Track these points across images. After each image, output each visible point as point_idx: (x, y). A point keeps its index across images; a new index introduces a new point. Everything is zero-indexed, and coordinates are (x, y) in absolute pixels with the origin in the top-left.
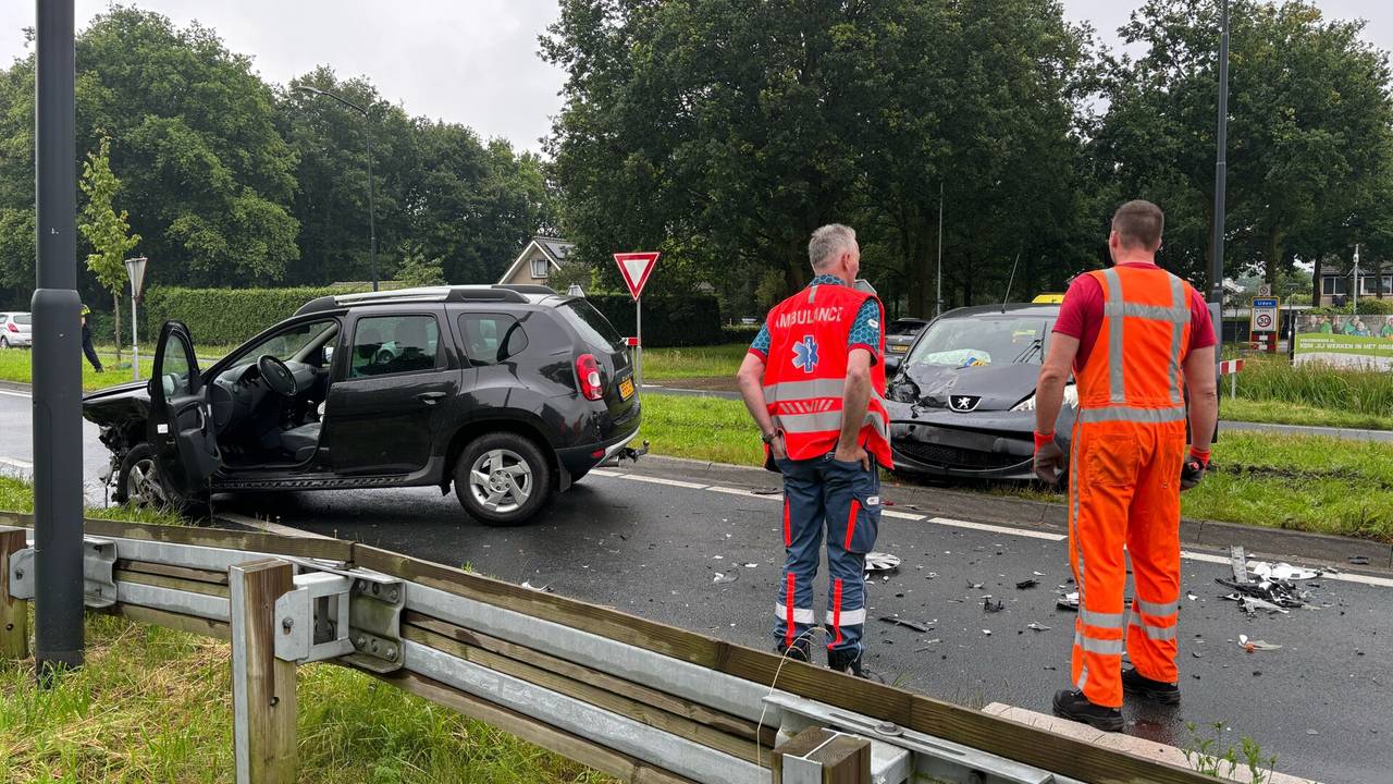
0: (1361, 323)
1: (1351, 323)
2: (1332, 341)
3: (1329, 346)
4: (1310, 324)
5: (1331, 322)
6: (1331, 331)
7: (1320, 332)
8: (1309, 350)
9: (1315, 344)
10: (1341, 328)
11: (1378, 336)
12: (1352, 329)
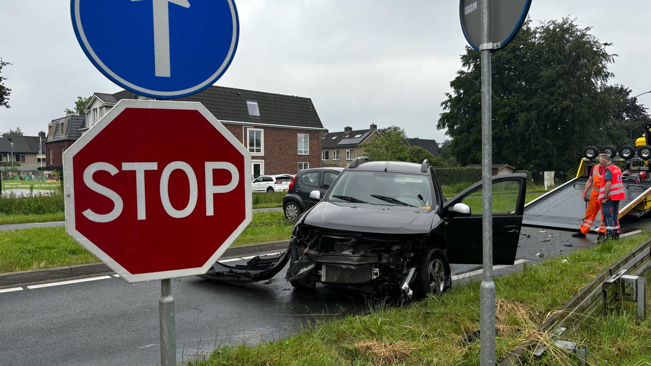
0: (33, 175)
1: (28, 175)
2: (20, 183)
3: (19, 186)
4: (9, 176)
5: (19, 175)
6: (19, 179)
7: (14, 179)
8: (9, 188)
9: (12, 185)
10: (24, 177)
11: (41, 181)
12: (29, 178)
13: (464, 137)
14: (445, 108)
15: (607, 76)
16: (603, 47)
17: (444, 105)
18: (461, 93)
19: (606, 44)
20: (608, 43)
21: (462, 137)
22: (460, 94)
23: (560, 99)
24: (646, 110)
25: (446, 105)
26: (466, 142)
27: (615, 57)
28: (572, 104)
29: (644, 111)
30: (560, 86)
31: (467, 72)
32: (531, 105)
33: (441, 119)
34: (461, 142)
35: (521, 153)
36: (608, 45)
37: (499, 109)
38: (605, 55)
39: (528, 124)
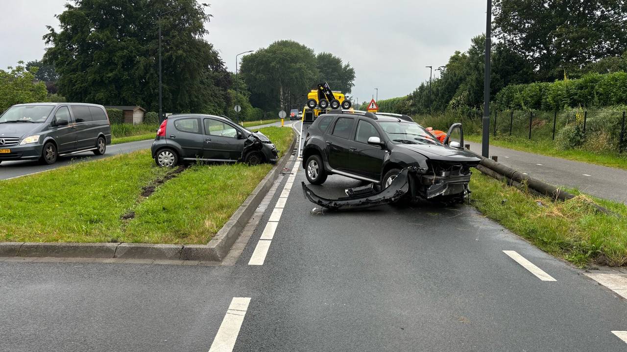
13: (79, 76)
14: (48, 42)
15: (203, 32)
16: (202, 6)
17: (46, 39)
18: (68, 29)
19: (205, 5)
20: (207, 4)
21: (77, 77)
22: (66, 30)
23: (175, 48)
24: (224, 64)
25: (49, 38)
26: (82, 82)
27: (210, 17)
28: (185, 55)
29: (223, 65)
30: (174, 37)
31: (74, 6)
32: (148, 51)
33: (46, 54)
34: (76, 82)
35: (140, 96)
36: (207, 6)
37: (117, 51)
38: (202, 13)
39: (147, 69)
